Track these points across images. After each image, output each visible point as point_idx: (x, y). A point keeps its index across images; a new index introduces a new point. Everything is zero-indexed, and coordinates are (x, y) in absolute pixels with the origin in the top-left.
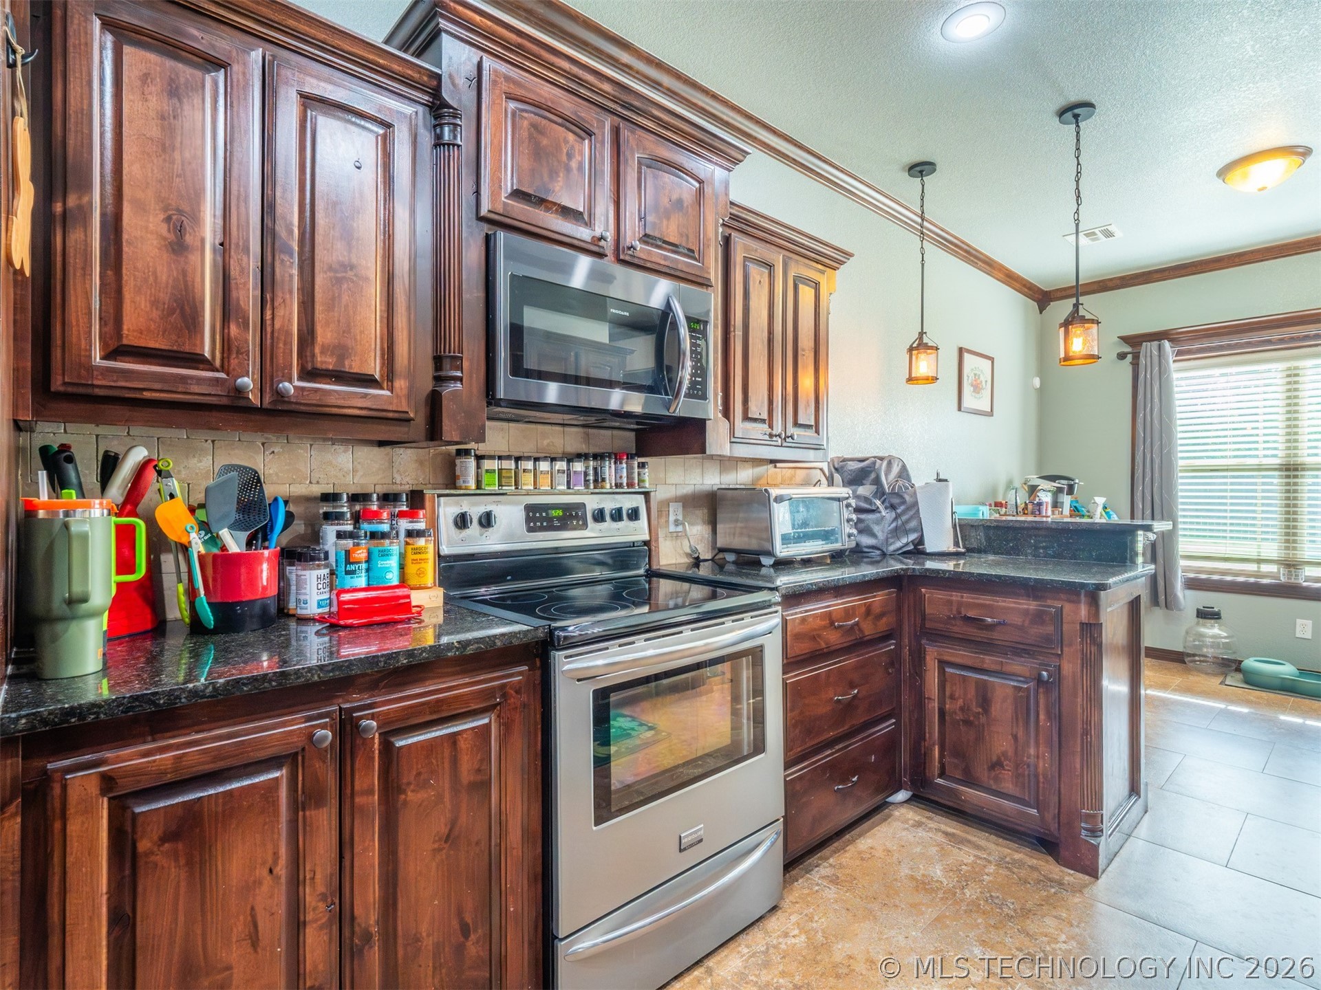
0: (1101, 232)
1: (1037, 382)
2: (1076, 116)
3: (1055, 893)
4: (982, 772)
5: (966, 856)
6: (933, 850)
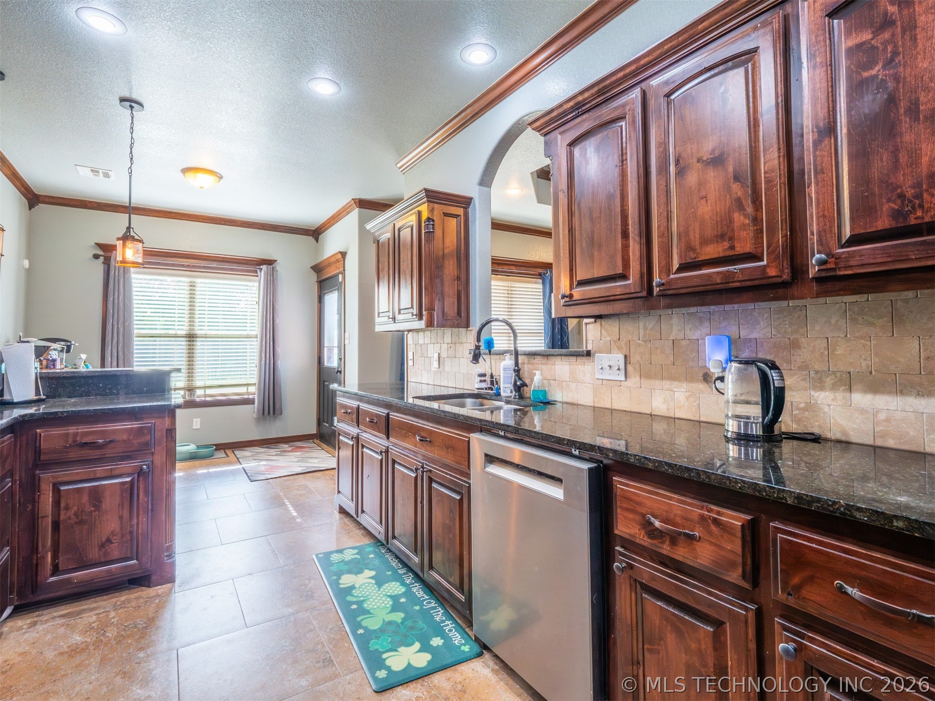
0: (104, 173)
1: (26, 263)
2: (132, 107)
3: (159, 602)
4: (94, 553)
5: (90, 618)
6: (62, 630)
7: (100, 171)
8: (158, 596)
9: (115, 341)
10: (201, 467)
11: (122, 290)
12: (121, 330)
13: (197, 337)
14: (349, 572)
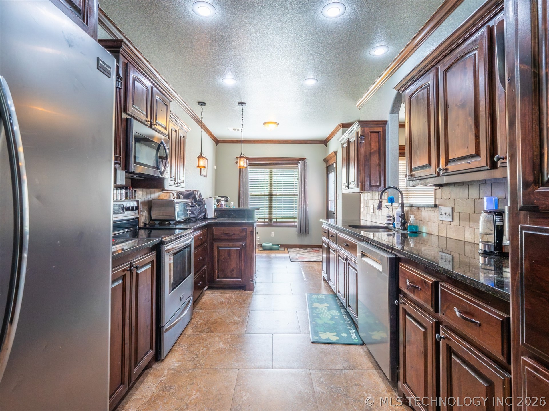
0: (237, 129)
1: (215, 167)
2: (242, 105)
3: (248, 296)
4: (229, 274)
5: (227, 295)
6: (219, 297)
7: (236, 129)
8: (247, 294)
9: (243, 197)
10: (273, 253)
11: (245, 176)
12: (245, 192)
13: (273, 196)
14: (318, 302)
